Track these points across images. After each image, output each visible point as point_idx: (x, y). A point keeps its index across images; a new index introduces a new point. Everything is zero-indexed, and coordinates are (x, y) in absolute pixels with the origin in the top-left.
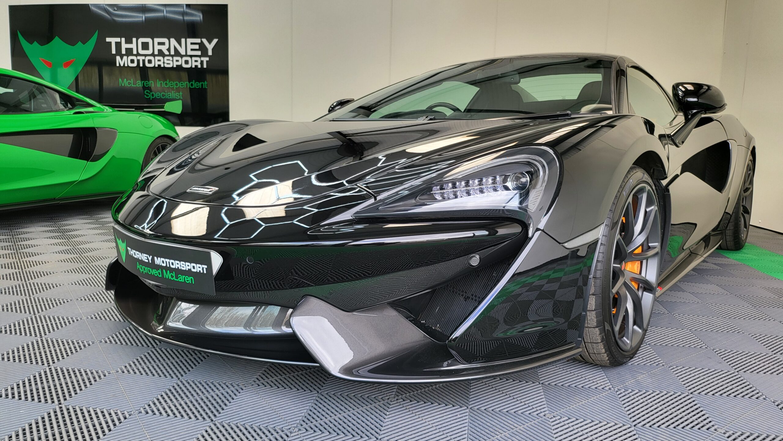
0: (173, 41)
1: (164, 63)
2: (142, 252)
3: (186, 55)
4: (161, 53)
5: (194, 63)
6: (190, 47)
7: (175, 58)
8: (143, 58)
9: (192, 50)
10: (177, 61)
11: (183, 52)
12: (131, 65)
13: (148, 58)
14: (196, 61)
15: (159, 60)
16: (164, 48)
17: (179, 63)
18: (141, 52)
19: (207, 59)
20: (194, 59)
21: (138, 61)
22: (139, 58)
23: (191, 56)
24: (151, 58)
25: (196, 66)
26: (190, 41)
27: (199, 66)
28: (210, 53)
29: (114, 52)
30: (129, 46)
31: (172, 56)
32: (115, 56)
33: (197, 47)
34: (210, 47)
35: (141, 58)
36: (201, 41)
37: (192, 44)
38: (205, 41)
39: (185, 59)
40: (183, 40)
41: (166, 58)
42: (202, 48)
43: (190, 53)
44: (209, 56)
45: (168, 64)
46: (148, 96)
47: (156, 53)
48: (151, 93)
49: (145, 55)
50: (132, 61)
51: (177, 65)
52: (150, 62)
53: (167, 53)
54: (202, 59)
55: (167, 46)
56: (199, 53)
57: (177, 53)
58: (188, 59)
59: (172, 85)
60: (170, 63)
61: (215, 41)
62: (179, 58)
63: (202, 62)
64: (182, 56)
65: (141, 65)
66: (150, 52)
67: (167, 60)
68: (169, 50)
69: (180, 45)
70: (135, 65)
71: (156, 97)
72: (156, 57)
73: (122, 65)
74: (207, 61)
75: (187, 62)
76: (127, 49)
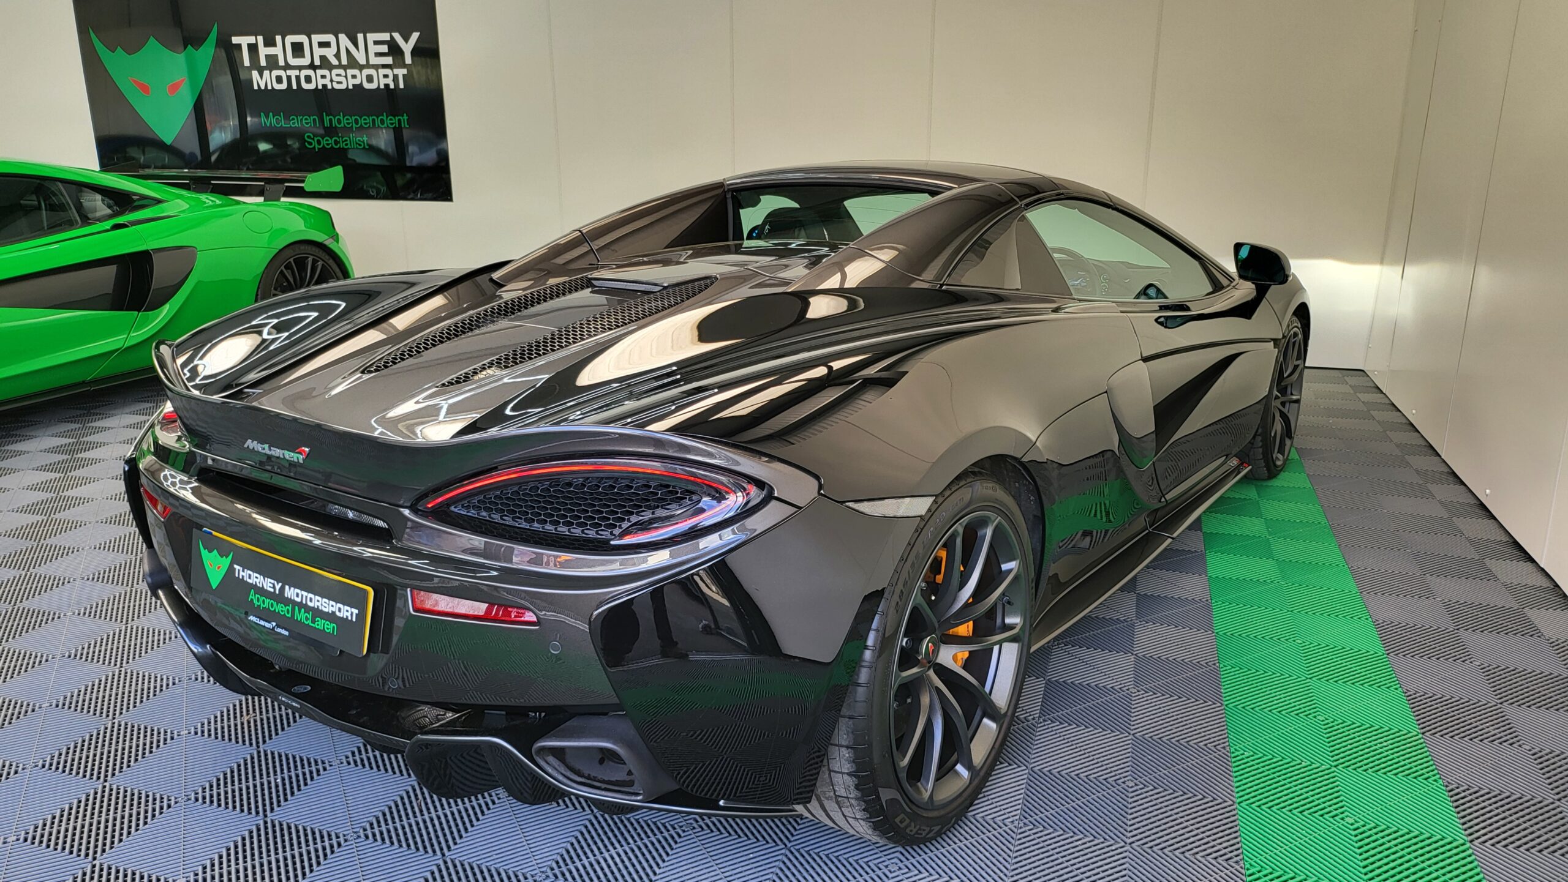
0: (342, 37)
1: (332, 81)
3: (368, 66)
4: (325, 63)
5: (381, 80)
6: (373, 49)
7: (350, 72)
8: (296, 72)
9: (377, 55)
10: (354, 77)
11: (361, 59)
12: (277, 87)
13: (304, 73)
14: (386, 76)
15: (323, 77)
16: (329, 53)
17: (357, 81)
18: (293, 61)
19: (405, 71)
20: (382, 72)
21: (289, 78)
22: (289, 72)
23: (376, 67)
24: (310, 72)
25: (386, 87)
26: (372, 37)
27: (392, 87)
28: (408, 60)
29: (247, 62)
31: (345, 68)
32: (249, 69)
34: (407, 47)
35: (293, 73)
36: (392, 37)
37: (376, 43)
38: (397, 36)
39: (366, 72)
40: (360, 36)
41: (335, 72)
42: (394, 50)
43: (374, 60)
44: (407, 66)
45: (338, 83)
46: (310, 144)
47: (317, 62)
48: (316, 139)
49: (300, 68)
50: (279, 80)
51: (353, 85)
52: (308, 79)
53: (335, 62)
54: (396, 71)
55: (333, 49)
56: (389, 60)
57: (353, 63)
58: (372, 72)
59: (348, 124)
60: (341, 80)
61: (415, 36)
62: (356, 72)
63: (396, 77)
64: (361, 68)
65: (295, 87)
66: (306, 61)
67: (337, 75)
68: (338, 56)
69: (356, 45)
70: (284, 86)
71: (324, 146)
72: (317, 71)
73: (263, 87)
74: (404, 75)
75: (370, 79)
76: (268, 57)
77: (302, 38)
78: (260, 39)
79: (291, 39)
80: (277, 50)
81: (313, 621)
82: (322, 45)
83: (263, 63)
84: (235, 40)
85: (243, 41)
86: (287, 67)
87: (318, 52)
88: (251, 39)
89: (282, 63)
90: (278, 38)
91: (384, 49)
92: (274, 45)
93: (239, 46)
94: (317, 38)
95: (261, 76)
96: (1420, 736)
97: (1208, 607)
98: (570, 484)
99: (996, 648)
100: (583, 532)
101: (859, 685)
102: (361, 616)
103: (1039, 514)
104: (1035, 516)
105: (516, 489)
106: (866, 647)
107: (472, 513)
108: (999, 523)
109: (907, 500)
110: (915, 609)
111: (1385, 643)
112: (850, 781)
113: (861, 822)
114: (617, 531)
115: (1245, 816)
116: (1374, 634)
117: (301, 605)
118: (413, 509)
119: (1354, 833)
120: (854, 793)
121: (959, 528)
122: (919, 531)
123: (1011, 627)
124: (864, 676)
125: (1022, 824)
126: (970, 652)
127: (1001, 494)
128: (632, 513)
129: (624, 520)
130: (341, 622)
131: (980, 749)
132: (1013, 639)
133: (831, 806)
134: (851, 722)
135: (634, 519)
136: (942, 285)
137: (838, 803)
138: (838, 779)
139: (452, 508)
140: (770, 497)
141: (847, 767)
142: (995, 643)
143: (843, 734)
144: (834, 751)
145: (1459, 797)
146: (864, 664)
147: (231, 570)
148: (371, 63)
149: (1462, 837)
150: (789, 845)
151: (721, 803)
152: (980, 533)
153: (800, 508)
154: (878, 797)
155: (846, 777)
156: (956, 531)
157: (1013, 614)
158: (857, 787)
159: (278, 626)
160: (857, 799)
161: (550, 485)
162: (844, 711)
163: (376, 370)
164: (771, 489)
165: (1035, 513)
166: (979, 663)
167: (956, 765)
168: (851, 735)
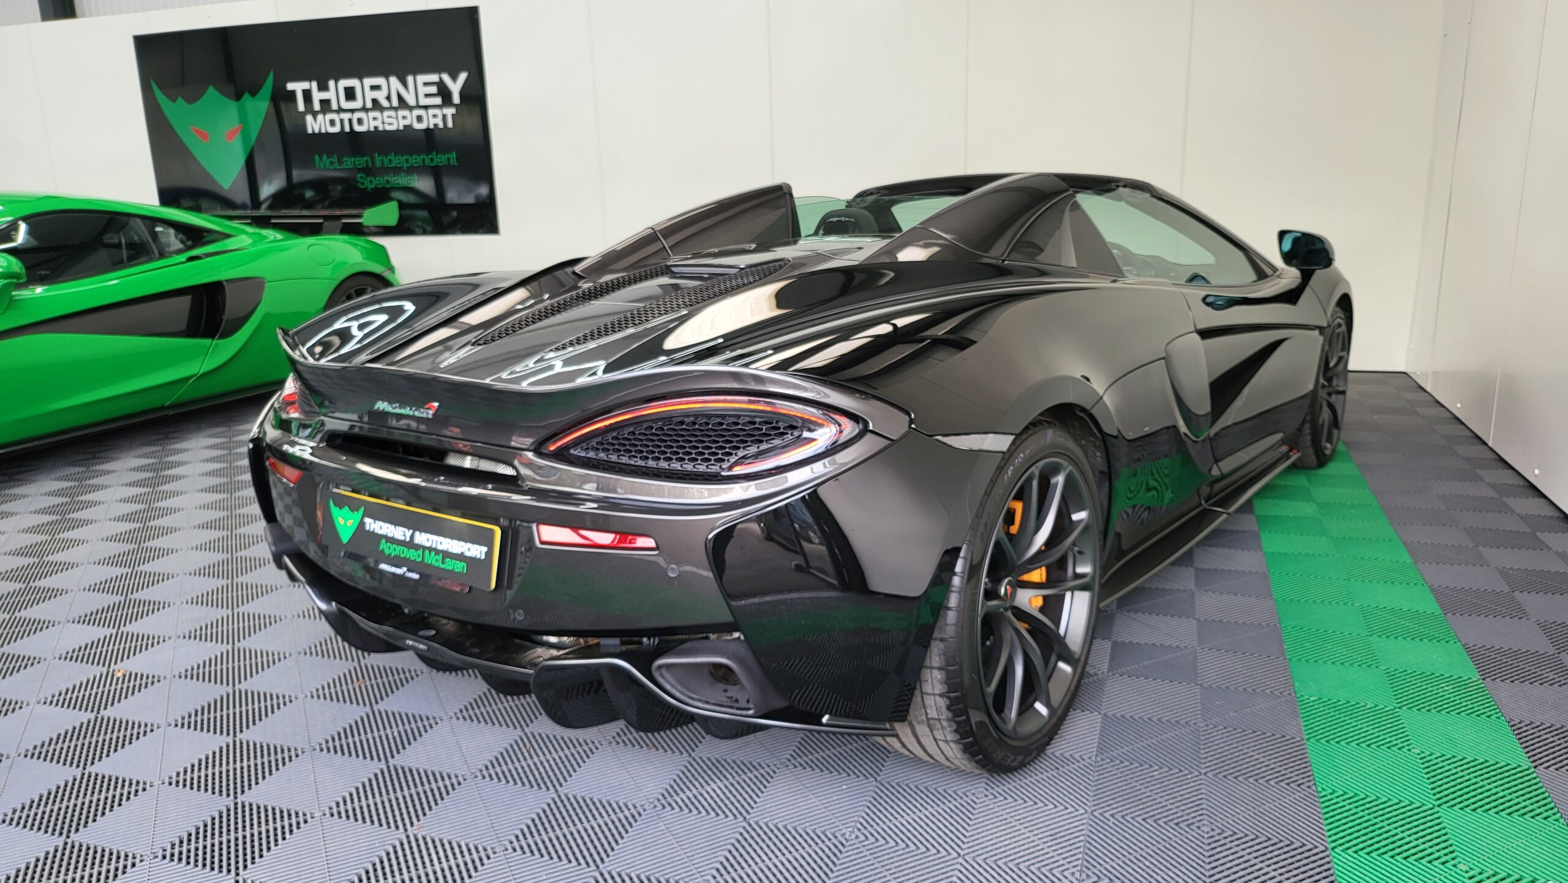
0: (394, 80)
1: (383, 122)
3: (419, 107)
4: (377, 105)
5: (432, 120)
6: (422, 90)
7: (401, 113)
8: (349, 115)
9: (427, 95)
10: (404, 118)
11: (411, 101)
12: (331, 130)
13: (357, 115)
14: (435, 116)
15: (375, 119)
16: (381, 96)
17: (407, 122)
18: (345, 105)
19: (453, 111)
20: (431, 112)
21: (342, 121)
22: (342, 116)
23: (426, 107)
24: (362, 115)
25: (436, 125)
26: (422, 78)
27: (441, 125)
28: (456, 99)
29: (301, 107)
30: (324, 95)
31: (396, 109)
32: (303, 114)
35: (346, 116)
36: (440, 79)
37: (426, 84)
38: (446, 78)
39: (417, 112)
40: (410, 79)
41: (386, 113)
42: (444, 93)
43: (424, 101)
44: (456, 106)
45: (390, 124)
46: (363, 184)
47: (369, 105)
49: (352, 111)
50: (332, 123)
51: (404, 126)
52: (360, 121)
53: (385, 104)
54: (445, 111)
55: (385, 92)
56: (438, 101)
57: (403, 104)
58: (422, 112)
59: (399, 163)
60: (392, 122)
61: (463, 76)
62: (406, 113)
63: (444, 117)
64: (411, 108)
65: (347, 129)
66: (359, 104)
67: (389, 117)
68: (388, 98)
69: (406, 88)
70: (336, 129)
71: (376, 186)
72: (369, 114)
73: (317, 131)
74: (452, 116)
75: (419, 119)
76: (322, 102)
77: (355, 82)
78: (314, 84)
79: (342, 84)
80: (330, 95)
81: (443, 563)
82: (375, 88)
83: (317, 106)
84: (290, 86)
85: (297, 87)
86: (341, 110)
87: (370, 95)
88: (305, 85)
89: (334, 106)
90: (331, 83)
91: (434, 89)
92: (327, 89)
93: (293, 93)
94: (369, 82)
95: (315, 118)
96: (1481, 681)
97: (1265, 577)
98: (682, 423)
99: (1068, 595)
100: (694, 466)
101: (949, 609)
102: (489, 554)
103: (1105, 469)
104: (1101, 472)
105: (631, 429)
106: (955, 574)
107: (591, 454)
108: (1071, 472)
109: (991, 436)
110: (998, 544)
111: (1442, 605)
112: (942, 703)
113: (952, 745)
114: (725, 465)
115: (1314, 751)
116: (1431, 597)
117: (430, 549)
118: (538, 452)
119: (1421, 761)
120: (946, 714)
121: (1035, 470)
122: (1001, 469)
123: (1083, 576)
124: (953, 600)
125: (1099, 759)
126: (1045, 598)
127: (1070, 444)
128: (739, 448)
129: (731, 454)
130: (471, 561)
131: (1058, 690)
132: (1084, 588)
133: (922, 730)
134: (941, 645)
135: (741, 453)
136: (1004, 261)
137: (929, 726)
138: (929, 701)
139: (572, 451)
140: (865, 431)
141: (939, 688)
142: (1068, 590)
143: (935, 656)
144: (926, 674)
145: (1520, 731)
146: (953, 589)
147: (362, 524)
148: (421, 103)
149: (1526, 763)
150: (879, 779)
151: (825, 719)
152: (1053, 481)
153: (892, 440)
154: (968, 719)
155: (938, 698)
156: (1032, 473)
157: (1084, 563)
158: (949, 708)
159: (409, 570)
160: (948, 720)
161: (664, 424)
162: (936, 634)
163: (485, 343)
164: (866, 423)
165: (1101, 469)
166: (1052, 607)
167: (1034, 702)
168: (943, 657)
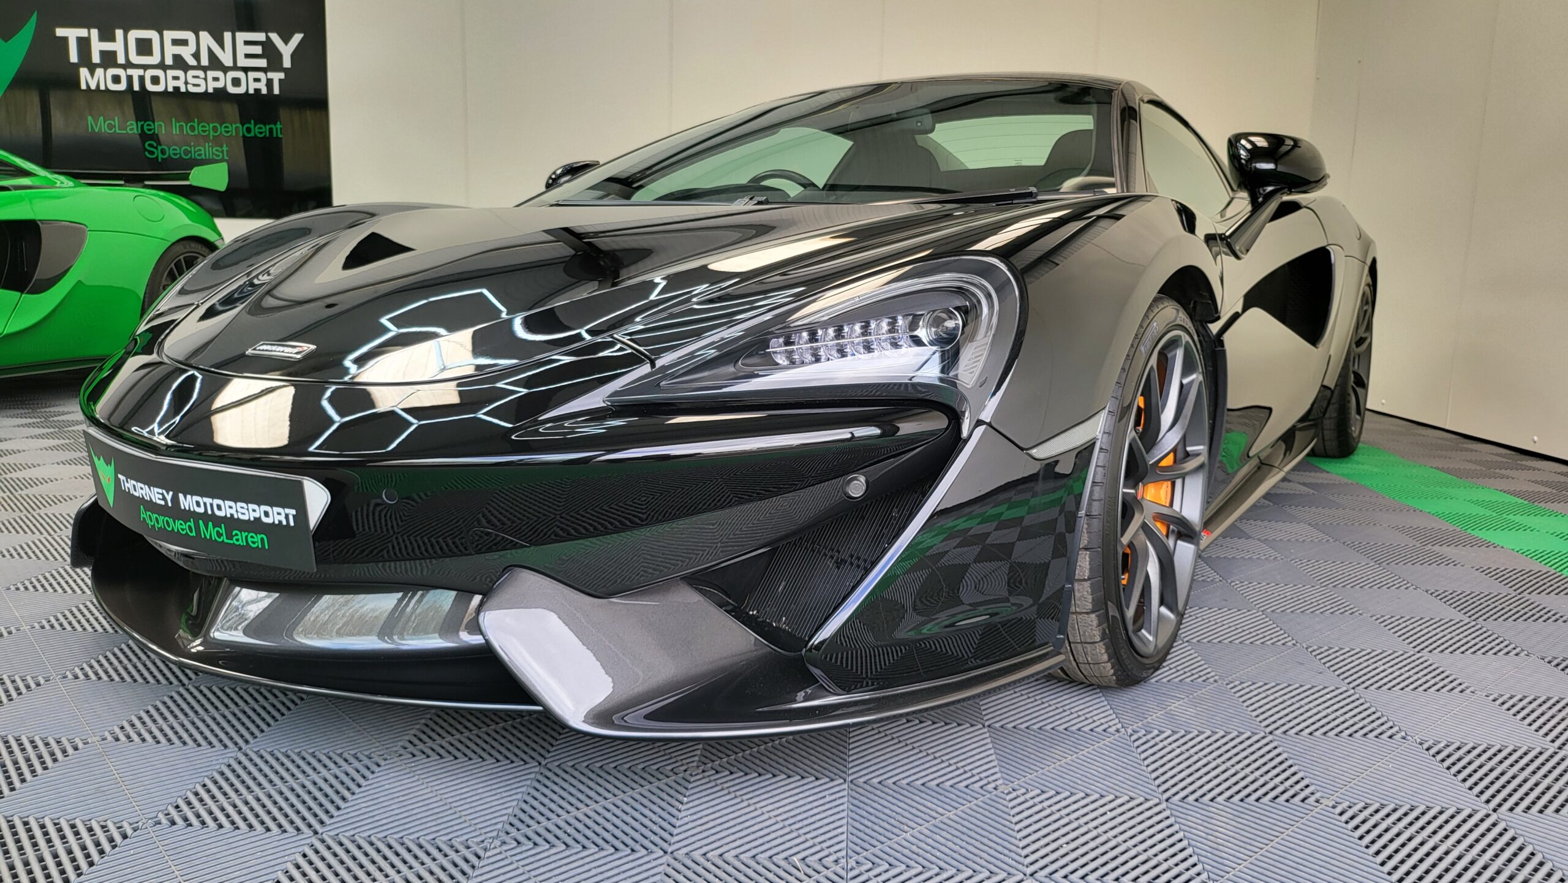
0: (205, 38)
1: (186, 83)
2: (150, 484)
3: (235, 68)
4: (179, 63)
5: (252, 84)
6: (242, 50)
7: (211, 74)
8: (141, 72)
9: (247, 56)
10: (216, 79)
11: (228, 61)
12: (113, 87)
13: (150, 73)
14: (257, 80)
15: (176, 78)
16: (186, 53)
17: (220, 85)
18: (135, 59)
19: (282, 75)
20: (252, 75)
21: (130, 79)
22: (130, 72)
23: (246, 70)
24: (159, 73)
25: (257, 91)
26: (241, 36)
27: (264, 91)
28: (287, 63)
29: (74, 58)
30: (108, 46)
31: (205, 69)
32: (76, 67)
33: (258, 50)
34: (286, 51)
35: (136, 73)
36: (268, 37)
37: (247, 43)
38: (275, 37)
39: (231, 74)
40: (228, 36)
41: (191, 73)
42: (270, 52)
43: (242, 62)
44: (285, 70)
45: (195, 85)
46: (152, 153)
47: (169, 61)
48: (159, 148)
49: (145, 67)
50: (116, 79)
51: (214, 89)
52: (155, 80)
53: (192, 62)
54: (271, 75)
55: (192, 48)
56: (263, 63)
57: (215, 63)
58: (240, 75)
59: (204, 131)
60: (199, 83)
61: (298, 38)
62: (219, 74)
63: (269, 83)
64: (225, 70)
65: (136, 88)
66: (155, 59)
67: (194, 77)
68: (197, 55)
69: (222, 46)
70: (122, 86)
71: (169, 156)
72: (168, 72)
73: (93, 87)
74: (280, 80)
75: (236, 82)
76: (103, 54)
77: (152, 34)
78: (94, 33)
79: (134, 34)
80: (117, 46)
82: (176, 42)
83: (96, 59)
84: (60, 32)
85: (71, 34)
86: (128, 65)
87: (171, 50)
88: (83, 32)
89: (121, 60)
90: (119, 33)
92: (113, 39)
93: (65, 40)
94: (169, 35)
95: (92, 74)
148: (239, 64)
